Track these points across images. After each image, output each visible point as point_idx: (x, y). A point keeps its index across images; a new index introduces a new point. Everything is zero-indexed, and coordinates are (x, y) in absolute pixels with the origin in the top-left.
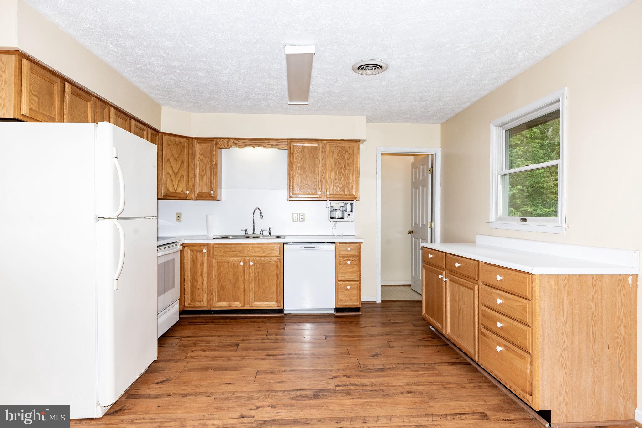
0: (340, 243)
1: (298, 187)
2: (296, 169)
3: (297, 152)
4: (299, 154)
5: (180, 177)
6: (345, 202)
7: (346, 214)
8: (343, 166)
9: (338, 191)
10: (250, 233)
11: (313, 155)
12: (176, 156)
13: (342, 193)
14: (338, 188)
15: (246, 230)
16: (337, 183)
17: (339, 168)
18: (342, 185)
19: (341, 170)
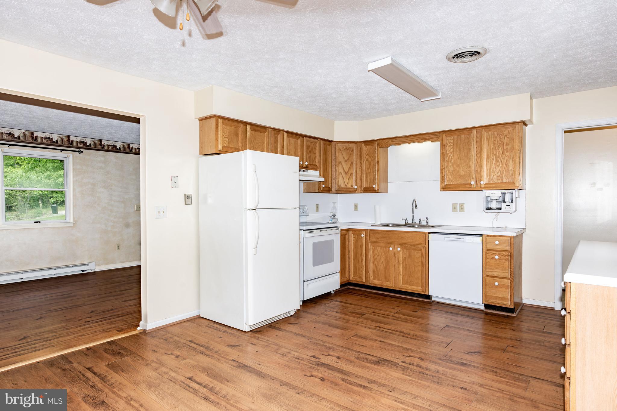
0: (488, 236)
1: (450, 177)
2: (449, 160)
3: (450, 143)
4: (452, 144)
5: (350, 175)
6: (503, 191)
7: (504, 205)
8: (501, 153)
9: (495, 180)
10: (410, 222)
11: (466, 144)
12: (346, 159)
13: (499, 181)
14: (495, 177)
15: (406, 219)
16: (493, 171)
17: (496, 154)
18: (499, 173)
19: (499, 157)
